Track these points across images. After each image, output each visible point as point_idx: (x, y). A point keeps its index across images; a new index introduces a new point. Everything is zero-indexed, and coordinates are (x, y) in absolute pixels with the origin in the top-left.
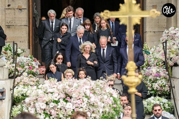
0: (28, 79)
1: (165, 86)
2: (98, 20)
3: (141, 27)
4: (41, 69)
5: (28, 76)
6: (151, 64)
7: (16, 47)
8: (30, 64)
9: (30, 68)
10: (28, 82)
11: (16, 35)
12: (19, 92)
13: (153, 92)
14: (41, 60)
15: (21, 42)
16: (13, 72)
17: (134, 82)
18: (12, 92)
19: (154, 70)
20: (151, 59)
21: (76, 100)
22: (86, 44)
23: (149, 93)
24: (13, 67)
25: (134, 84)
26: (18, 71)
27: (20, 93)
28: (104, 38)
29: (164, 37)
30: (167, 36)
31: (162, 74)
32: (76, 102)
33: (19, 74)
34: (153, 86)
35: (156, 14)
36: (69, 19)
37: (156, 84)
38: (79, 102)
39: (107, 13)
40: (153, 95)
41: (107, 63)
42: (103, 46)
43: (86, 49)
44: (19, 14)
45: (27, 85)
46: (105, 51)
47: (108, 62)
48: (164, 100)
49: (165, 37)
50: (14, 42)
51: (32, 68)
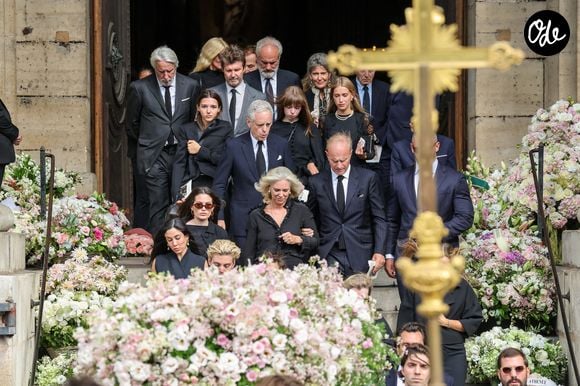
0: (91, 269)
1: (537, 293)
2: (321, 77)
3: (459, 102)
4: (132, 236)
5: (90, 259)
6: (492, 222)
7: (50, 165)
8: (94, 223)
9: (94, 234)
10: (90, 281)
11: (49, 128)
12: (59, 313)
13: (498, 312)
14: (132, 207)
15: (65, 150)
16: (40, 247)
17: (439, 280)
18: (38, 312)
19: (502, 241)
20: (493, 206)
21: (249, 344)
23: (486, 317)
24: (42, 231)
25: (436, 287)
26: (58, 245)
27: (64, 315)
28: (342, 140)
29: (535, 133)
30: (545, 131)
31: (528, 254)
32: (249, 351)
33: (61, 253)
34: (499, 294)
35: (510, 57)
36: (229, 89)
37: (510, 287)
38: (258, 347)
39: (350, 53)
40: (499, 323)
41: (354, 223)
43: (276, 193)
44: (61, 59)
45: (85, 290)
46: (345, 183)
48: (535, 340)
49: (536, 135)
50: (42, 151)
51: (103, 236)
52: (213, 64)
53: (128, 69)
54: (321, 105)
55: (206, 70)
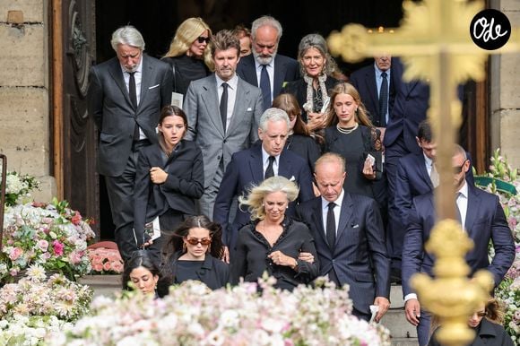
0: (49, 290)
2: (314, 61)
3: (480, 92)
4: (98, 251)
5: (48, 278)
8: (53, 235)
9: (54, 249)
10: (48, 303)
12: (11, 341)
14: (98, 216)
15: (19, 149)
22: (270, 189)
26: (10, 261)
28: (333, 161)
33: (15, 270)
36: (220, 82)
41: (346, 259)
42: (331, 190)
43: (270, 207)
44: (14, 42)
45: (42, 314)
46: (337, 211)
47: (350, 251)
51: (64, 250)
52: (190, 50)
53: (94, 56)
54: (314, 95)
55: (182, 56)
